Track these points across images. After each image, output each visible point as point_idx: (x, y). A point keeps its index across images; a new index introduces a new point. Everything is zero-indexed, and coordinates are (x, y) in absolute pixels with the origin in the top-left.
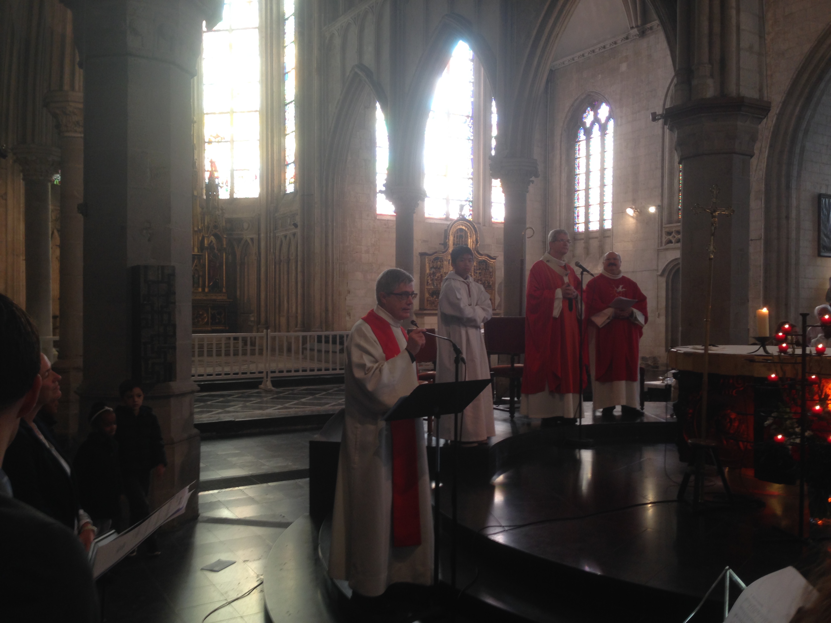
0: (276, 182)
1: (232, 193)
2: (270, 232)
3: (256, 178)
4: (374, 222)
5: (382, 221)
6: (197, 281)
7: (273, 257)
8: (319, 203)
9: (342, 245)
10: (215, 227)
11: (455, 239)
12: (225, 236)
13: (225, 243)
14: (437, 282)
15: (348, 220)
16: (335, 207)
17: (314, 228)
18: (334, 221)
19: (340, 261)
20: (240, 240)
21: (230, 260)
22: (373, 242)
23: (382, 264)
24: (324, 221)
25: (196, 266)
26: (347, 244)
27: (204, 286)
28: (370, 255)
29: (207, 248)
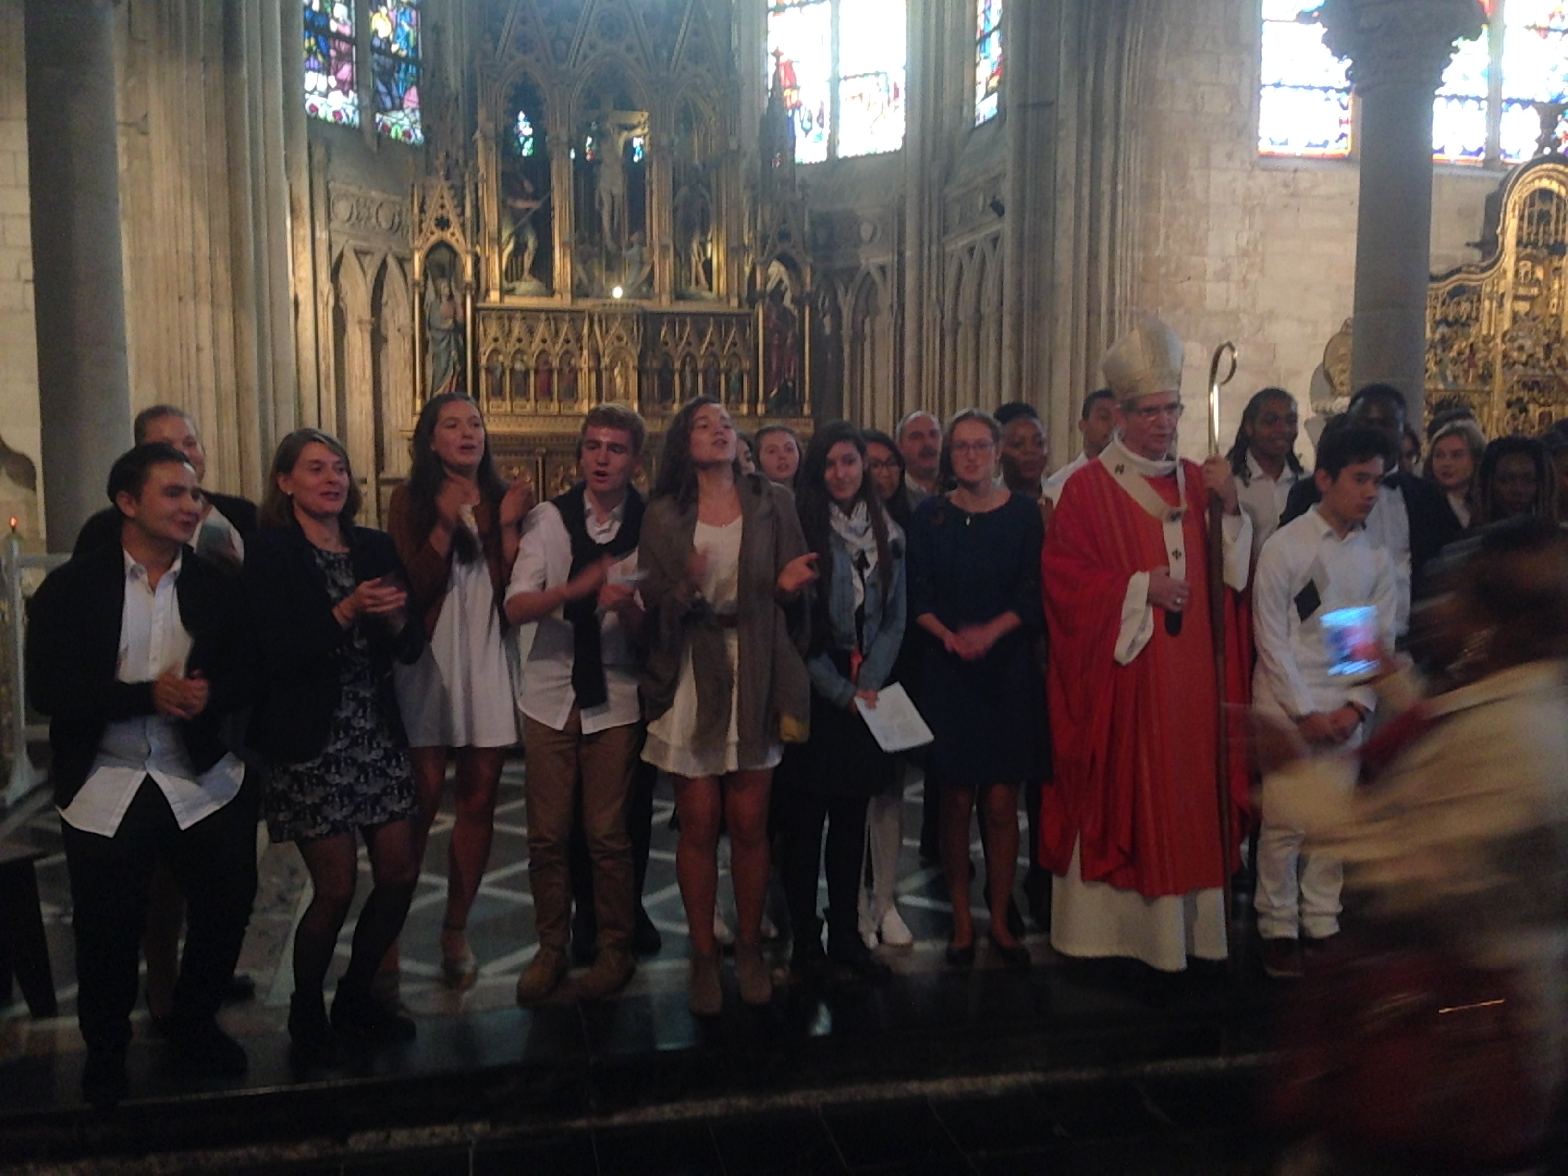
0: (948, 98)
1: (832, 146)
2: (930, 243)
3: (897, 95)
4: (1250, 176)
5: (1275, 173)
6: (738, 385)
7: (938, 313)
8: (1072, 123)
9: (1141, 255)
10: (784, 236)
11: (1525, 225)
12: (810, 260)
13: (808, 280)
14: (1459, 370)
15: (1163, 173)
16: (1122, 132)
17: (1055, 208)
18: (1120, 179)
19: (1134, 308)
20: (851, 272)
21: (828, 330)
22: (1243, 243)
23: (1270, 316)
24: (1086, 180)
25: (734, 344)
26: (1157, 253)
27: (753, 402)
28: (1233, 286)
29: (763, 295)
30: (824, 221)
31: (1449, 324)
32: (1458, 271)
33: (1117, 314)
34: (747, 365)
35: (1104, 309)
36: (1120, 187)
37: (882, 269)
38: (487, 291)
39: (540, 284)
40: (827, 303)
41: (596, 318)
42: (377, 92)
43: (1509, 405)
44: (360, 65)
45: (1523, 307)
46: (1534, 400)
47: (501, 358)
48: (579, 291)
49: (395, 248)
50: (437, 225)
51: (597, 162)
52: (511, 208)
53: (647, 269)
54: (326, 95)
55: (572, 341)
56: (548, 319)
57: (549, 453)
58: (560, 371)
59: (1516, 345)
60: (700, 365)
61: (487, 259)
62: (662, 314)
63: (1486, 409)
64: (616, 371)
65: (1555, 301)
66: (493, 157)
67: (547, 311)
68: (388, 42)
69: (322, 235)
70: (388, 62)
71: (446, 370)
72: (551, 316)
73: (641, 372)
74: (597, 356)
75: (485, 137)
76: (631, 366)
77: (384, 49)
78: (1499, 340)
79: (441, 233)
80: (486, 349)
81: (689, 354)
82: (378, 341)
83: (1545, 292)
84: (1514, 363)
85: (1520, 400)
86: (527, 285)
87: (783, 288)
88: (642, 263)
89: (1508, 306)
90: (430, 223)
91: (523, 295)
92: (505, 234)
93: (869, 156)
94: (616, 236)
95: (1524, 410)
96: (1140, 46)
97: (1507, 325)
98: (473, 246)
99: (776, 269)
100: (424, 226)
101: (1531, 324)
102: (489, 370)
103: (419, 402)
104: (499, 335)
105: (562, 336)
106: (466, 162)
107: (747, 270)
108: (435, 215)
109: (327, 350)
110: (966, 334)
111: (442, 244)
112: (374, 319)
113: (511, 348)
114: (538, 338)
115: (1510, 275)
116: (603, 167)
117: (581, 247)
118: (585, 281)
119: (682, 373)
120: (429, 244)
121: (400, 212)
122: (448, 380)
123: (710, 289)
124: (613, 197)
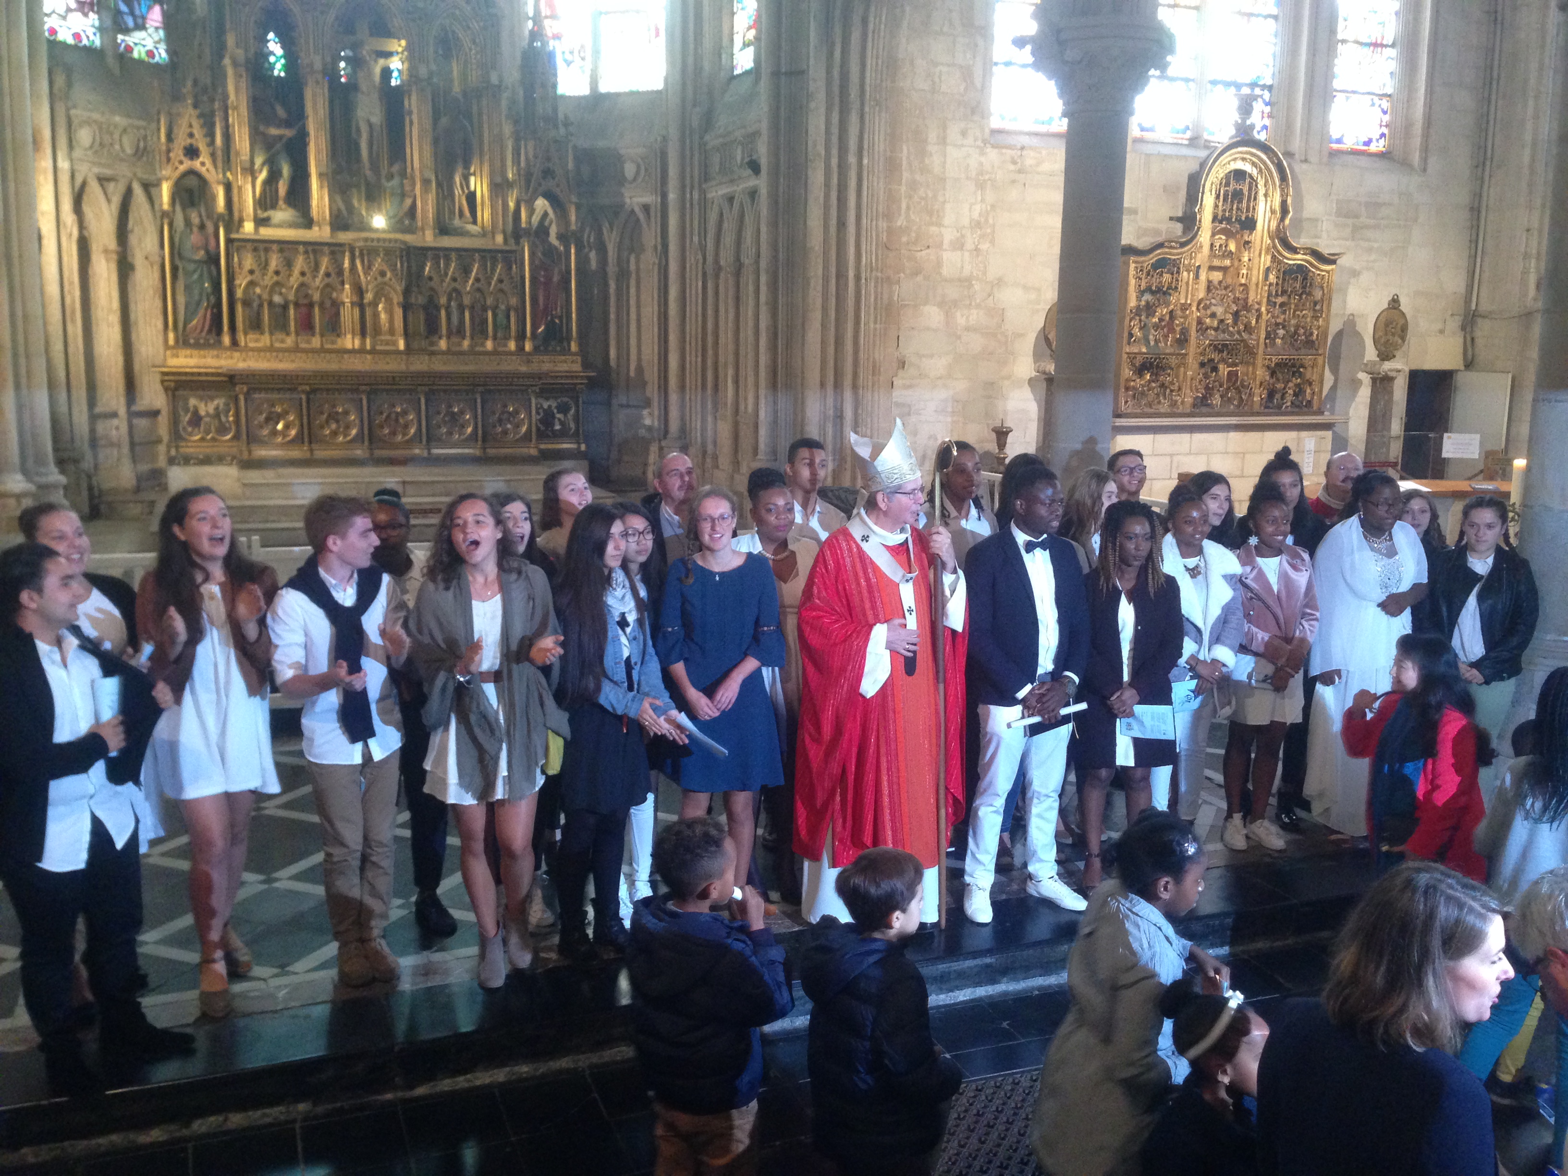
0: (708, 43)
1: (594, 80)
2: (692, 188)
3: (657, 35)
4: (982, 153)
5: (1004, 151)
6: (505, 322)
7: (700, 257)
8: (821, 96)
9: (885, 225)
10: (548, 173)
11: (1220, 204)
12: (574, 199)
13: (573, 218)
14: (1159, 335)
15: (905, 148)
16: (867, 109)
17: (806, 175)
18: (865, 153)
19: (879, 274)
20: (617, 209)
21: (594, 264)
22: (976, 215)
23: (1000, 282)
24: (835, 152)
25: (500, 281)
26: (899, 224)
27: (521, 337)
28: (967, 254)
29: (527, 232)
30: (586, 157)
31: (1153, 293)
32: (1161, 245)
33: (863, 281)
34: (514, 301)
35: (851, 274)
36: (865, 161)
37: (646, 208)
38: (241, 221)
39: (297, 214)
40: (592, 240)
41: (357, 254)
43: (1202, 365)
45: (1217, 276)
46: (1223, 360)
47: (258, 290)
48: (339, 222)
49: (140, 175)
50: (185, 155)
51: (352, 87)
52: (263, 134)
53: (408, 202)
54: (65, 17)
55: (333, 275)
56: (306, 252)
57: (314, 391)
58: (322, 305)
59: (1209, 312)
60: (467, 301)
61: (240, 188)
62: (426, 249)
63: (1182, 369)
64: (380, 307)
65: (1245, 271)
66: (243, 85)
67: (306, 244)
69: (64, 165)
71: (198, 303)
72: (310, 248)
73: (406, 307)
74: (359, 291)
75: (235, 64)
76: (395, 301)
78: (1194, 308)
79: (189, 162)
80: (241, 282)
81: (455, 290)
82: (125, 270)
83: (1236, 263)
84: (1207, 329)
85: (1211, 360)
86: (282, 214)
87: (546, 223)
88: (403, 195)
89: (1203, 276)
90: (178, 153)
91: (280, 226)
92: (259, 161)
93: (632, 93)
94: (375, 167)
95: (1215, 369)
96: (883, 26)
97: (1201, 294)
98: (224, 174)
99: (541, 204)
100: (171, 155)
101: (1224, 292)
102: (246, 303)
103: (171, 336)
104: (255, 267)
105: (322, 271)
106: (214, 86)
107: (512, 205)
108: (183, 144)
109: (71, 283)
110: (726, 281)
111: (191, 172)
112: (120, 249)
113: (269, 279)
114: (296, 273)
115: (1206, 249)
116: (360, 96)
117: (339, 177)
118: (345, 212)
119: (448, 308)
120: (177, 174)
121: (145, 138)
122: (201, 312)
123: (475, 222)
124: (371, 125)
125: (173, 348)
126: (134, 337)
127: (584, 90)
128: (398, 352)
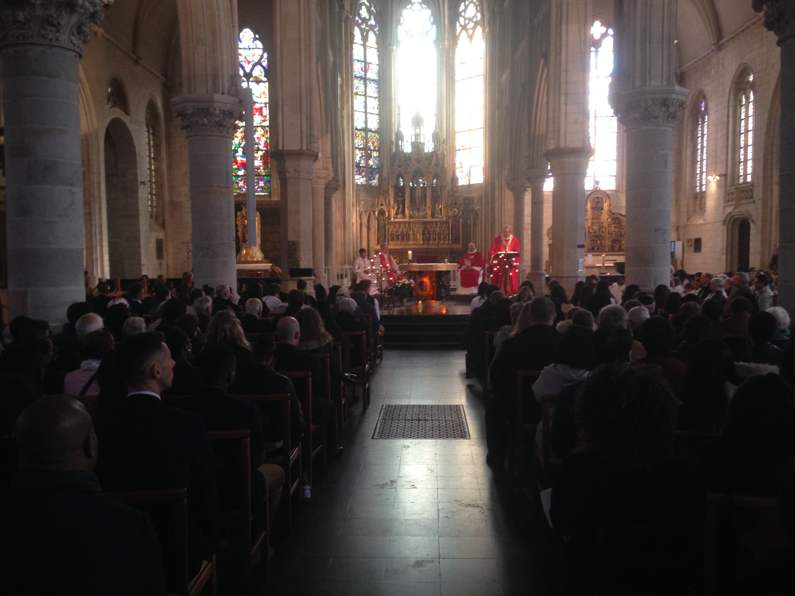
1: (470, 181)
3: (481, 171)
6: (445, 237)
10: (455, 204)
12: (461, 209)
13: (461, 213)
20: (473, 210)
25: (444, 228)
27: (449, 240)
29: (451, 217)
30: (466, 199)
34: (447, 232)
38: (391, 218)
39: (402, 216)
42: (370, 177)
44: (366, 172)
46: (598, 240)
47: (394, 232)
48: (411, 217)
49: (372, 210)
50: (381, 205)
52: (396, 200)
53: (425, 212)
54: (359, 179)
55: (409, 229)
58: (406, 235)
59: (592, 229)
60: (437, 233)
61: (391, 211)
62: (428, 222)
64: (418, 234)
66: (394, 189)
68: (372, 166)
69: (358, 209)
70: (372, 170)
71: (382, 235)
72: (404, 223)
73: (423, 234)
74: (414, 231)
75: (391, 186)
76: (421, 233)
77: (371, 167)
78: (587, 228)
79: (381, 207)
80: (390, 231)
81: (434, 230)
82: (369, 229)
83: (599, 217)
84: (591, 232)
85: (595, 240)
86: (399, 216)
88: (425, 210)
89: (589, 221)
90: (379, 205)
91: (398, 219)
92: (395, 205)
93: (477, 184)
94: (419, 204)
95: (596, 242)
98: (388, 209)
101: (597, 224)
102: (391, 235)
103: (377, 242)
104: (393, 227)
106: (387, 191)
108: (380, 203)
109: (358, 232)
111: (382, 209)
112: (368, 225)
113: (396, 230)
114: (401, 228)
117: (411, 207)
118: (412, 215)
119: (433, 234)
120: (379, 210)
121: (374, 202)
122: (383, 237)
123: (441, 215)
124: (419, 196)
125: (376, 245)
126: (370, 243)
127: (466, 183)
128: (421, 244)
